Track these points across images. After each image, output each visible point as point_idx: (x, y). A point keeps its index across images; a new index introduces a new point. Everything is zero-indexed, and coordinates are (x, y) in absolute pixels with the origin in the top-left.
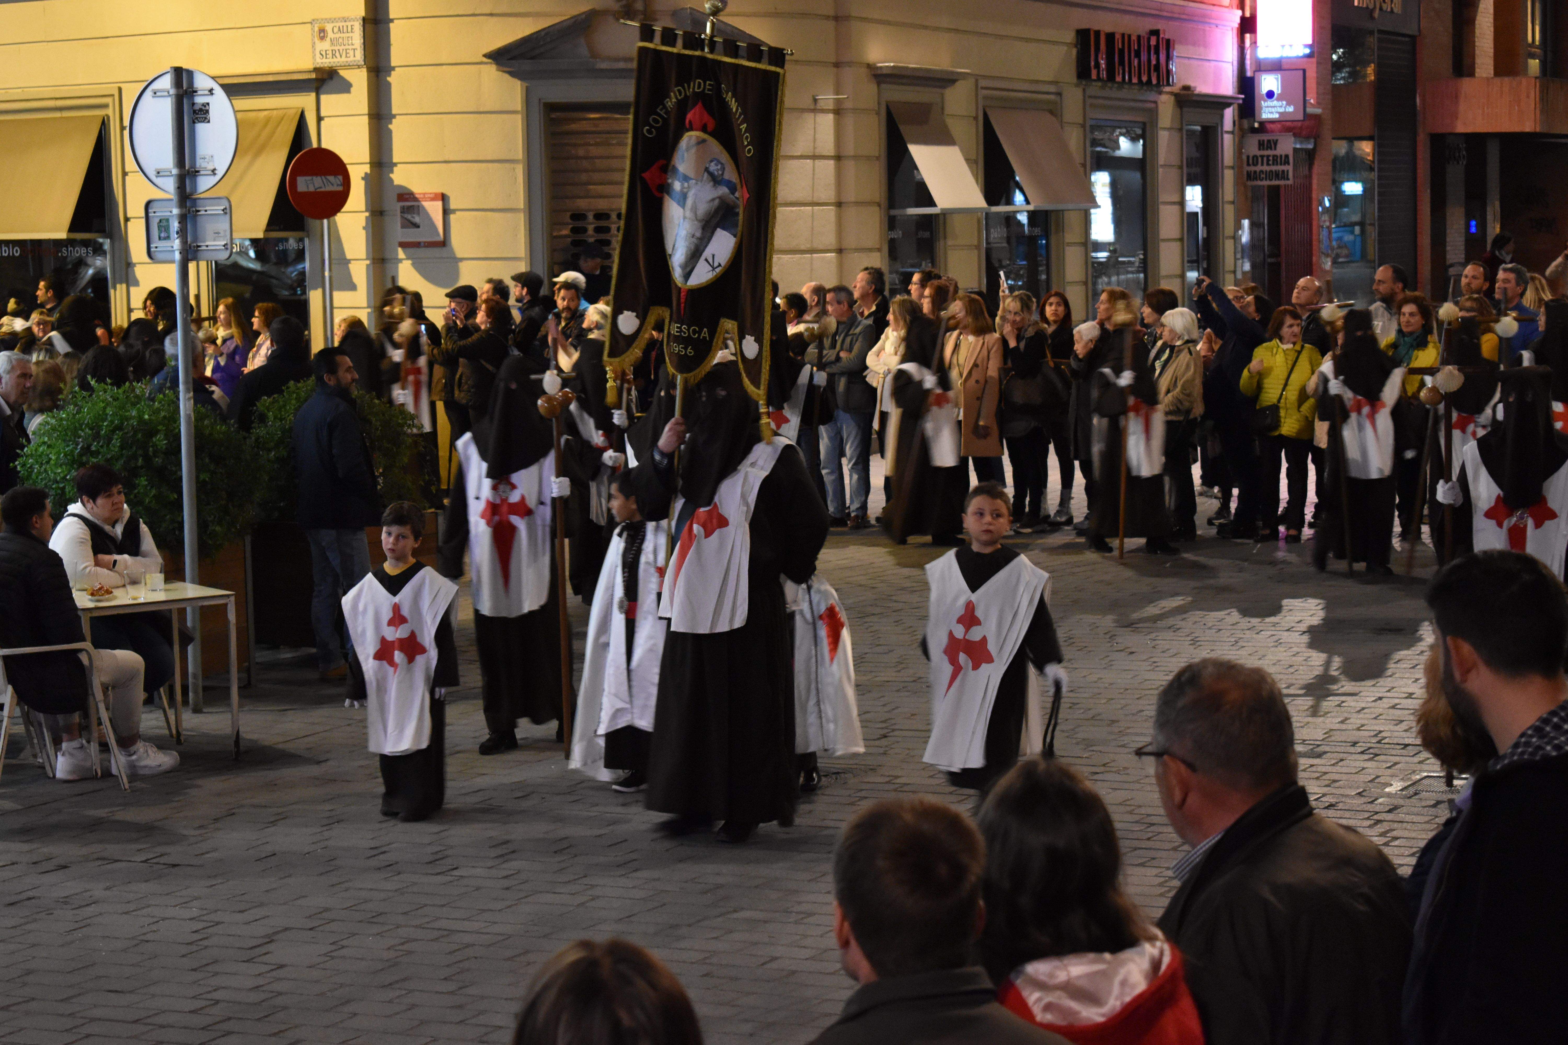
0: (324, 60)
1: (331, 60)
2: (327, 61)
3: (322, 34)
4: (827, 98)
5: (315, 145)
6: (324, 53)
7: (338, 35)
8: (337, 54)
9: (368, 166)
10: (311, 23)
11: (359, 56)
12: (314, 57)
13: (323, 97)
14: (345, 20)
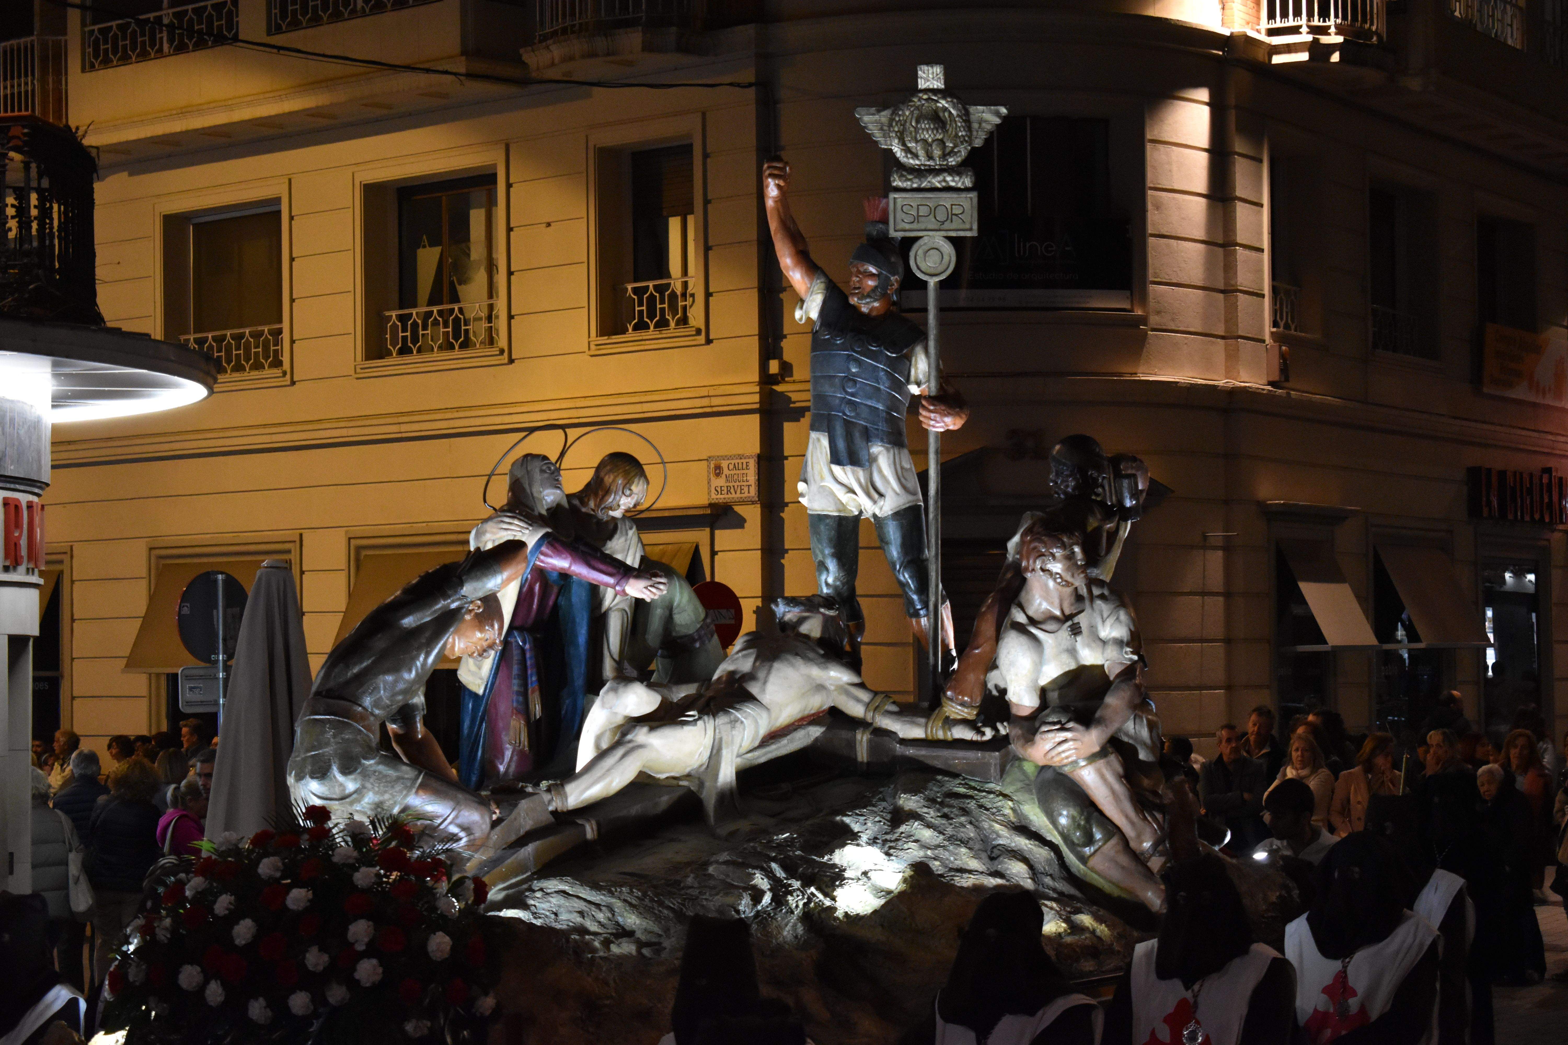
0: (719, 496)
1: (726, 496)
2: (722, 496)
3: (718, 471)
4: (1217, 535)
5: (708, 579)
6: (719, 490)
7: (733, 472)
8: (732, 491)
9: (760, 599)
10: (707, 460)
11: (753, 492)
12: (709, 493)
13: (718, 533)
14: (740, 457)
